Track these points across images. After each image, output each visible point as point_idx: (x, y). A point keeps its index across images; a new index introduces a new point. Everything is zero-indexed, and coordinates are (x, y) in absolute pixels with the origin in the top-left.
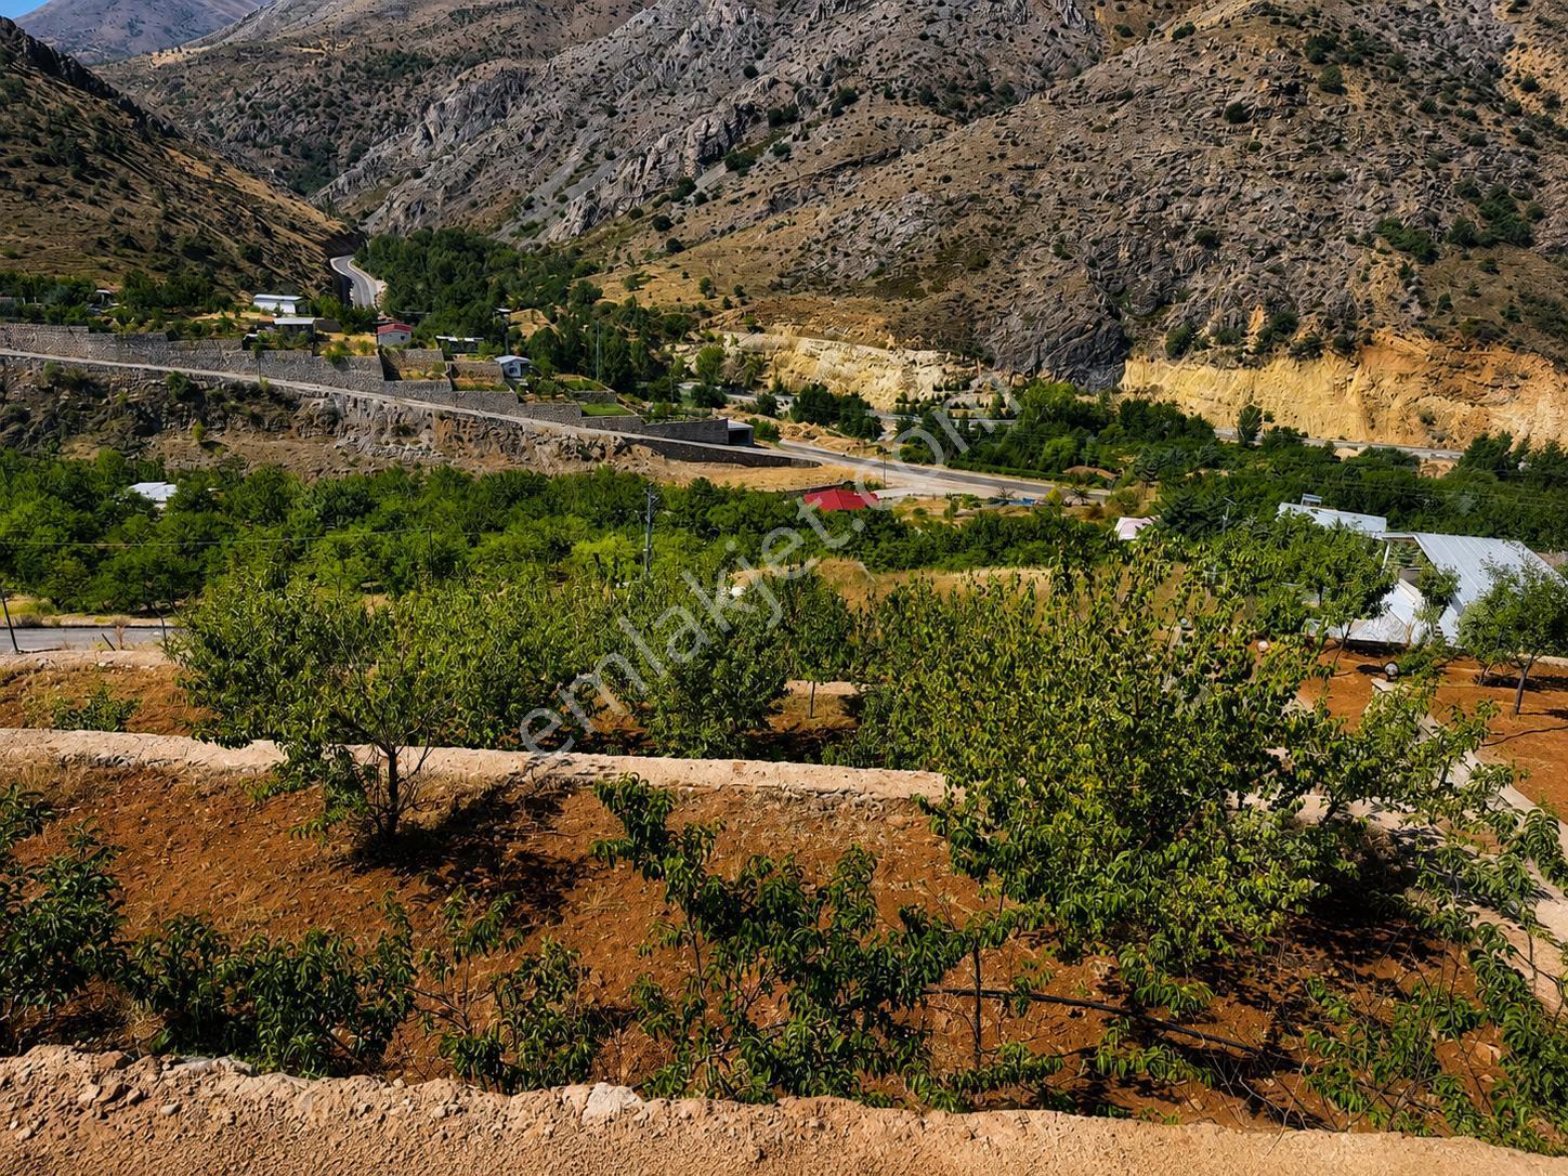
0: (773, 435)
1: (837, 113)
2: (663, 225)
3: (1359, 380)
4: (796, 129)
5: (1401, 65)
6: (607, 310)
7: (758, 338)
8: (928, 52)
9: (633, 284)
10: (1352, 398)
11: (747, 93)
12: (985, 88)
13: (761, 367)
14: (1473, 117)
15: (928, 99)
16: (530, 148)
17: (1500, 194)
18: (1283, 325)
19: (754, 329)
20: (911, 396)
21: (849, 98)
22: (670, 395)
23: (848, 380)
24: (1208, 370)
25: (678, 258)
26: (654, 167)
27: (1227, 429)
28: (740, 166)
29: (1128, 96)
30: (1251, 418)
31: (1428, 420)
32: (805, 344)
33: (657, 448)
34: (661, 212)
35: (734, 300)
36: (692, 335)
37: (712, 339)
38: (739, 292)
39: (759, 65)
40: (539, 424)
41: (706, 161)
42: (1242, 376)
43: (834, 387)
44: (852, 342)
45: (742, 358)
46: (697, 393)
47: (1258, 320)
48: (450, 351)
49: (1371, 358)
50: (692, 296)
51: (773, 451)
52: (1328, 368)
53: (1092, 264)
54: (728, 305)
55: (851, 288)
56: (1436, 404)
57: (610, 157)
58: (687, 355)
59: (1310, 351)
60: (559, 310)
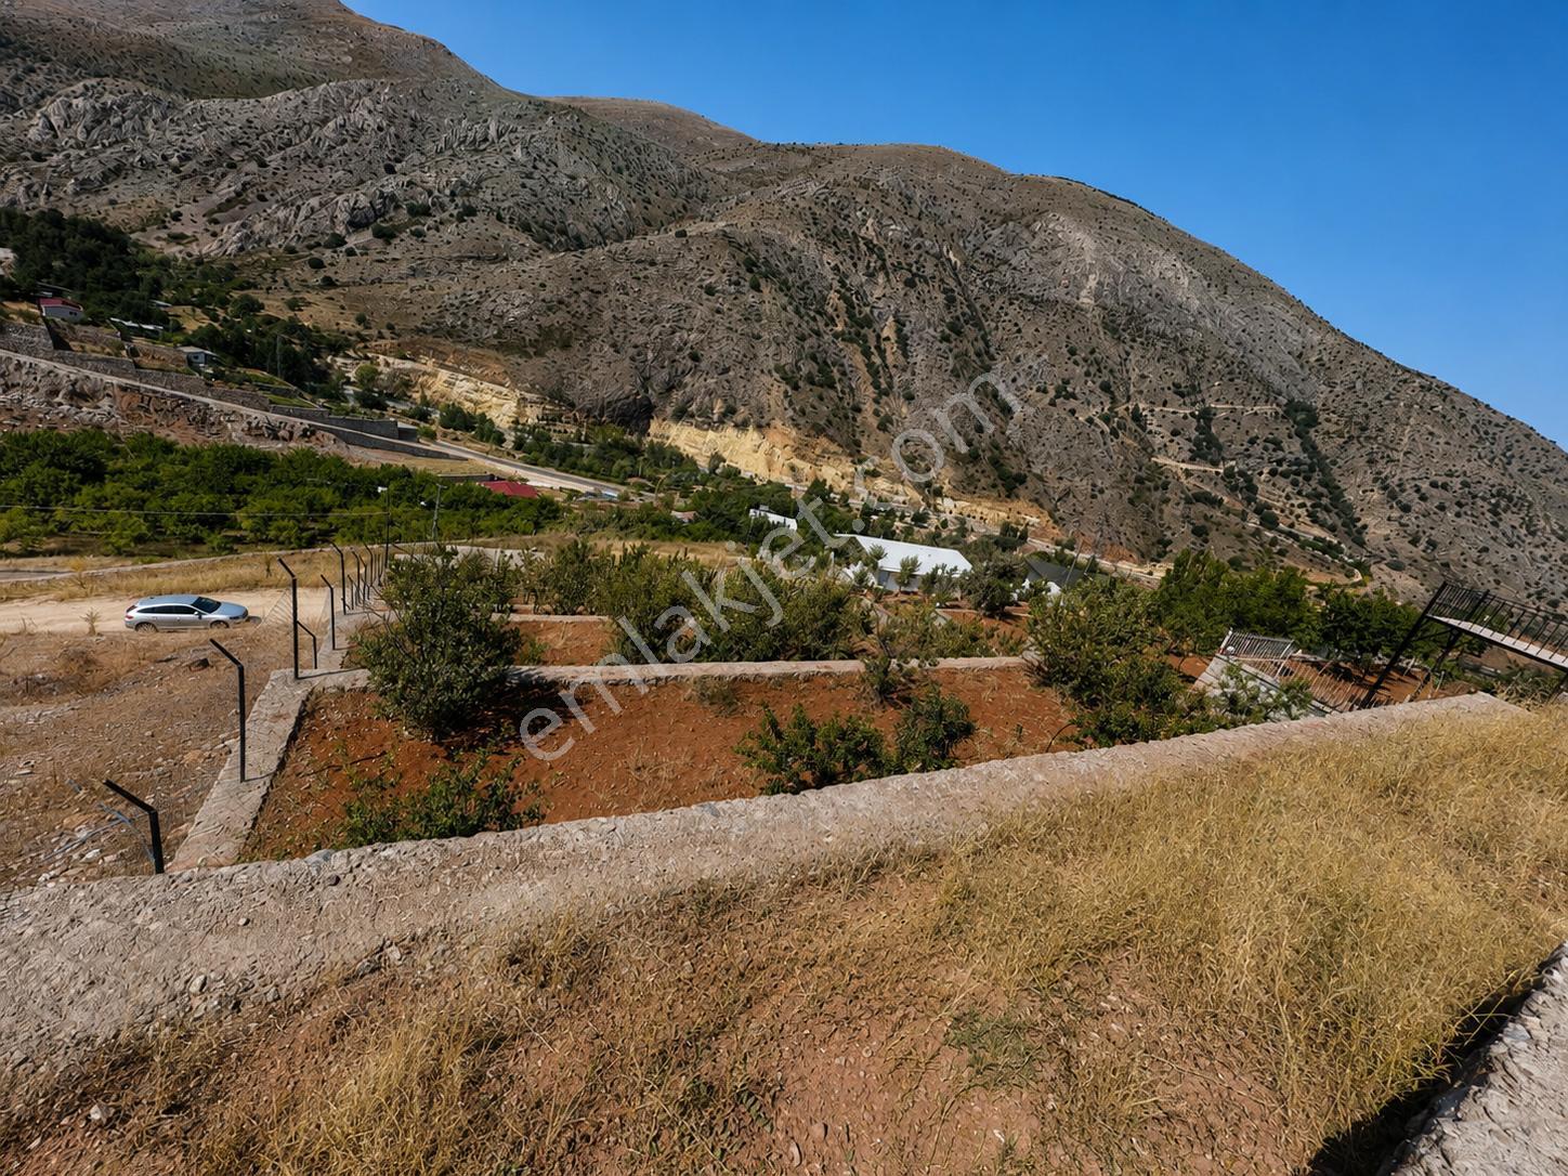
0: (432, 436)
1: (461, 219)
2: (317, 265)
3: (766, 445)
4: (430, 222)
5: (785, 282)
6: (270, 321)
7: (408, 365)
8: (525, 196)
9: (293, 305)
10: (761, 454)
11: (391, 185)
12: (563, 232)
13: (408, 385)
14: (814, 319)
15: (526, 228)
16: (176, 170)
17: (825, 362)
18: (730, 411)
19: (404, 358)
20: (522, 421)
21: (470, 211)
22: (336, 396)
23: (476, 403)
24: (693, 431)
25: (332, 292)
26: (307, 218)
27: (703, 463)
28: (386, 236)
29: (653, 263)
30: (717, 458)
31: (793, 468)
32: (444, 374)
33: (339, 436)
34: (315, 254)
35: (386, 332)
36: (351, 353)
37: (367, 358)
38: (390, 327)
39: (398, 167)
40: (228, 406)
41: (356, 225)
42: (711, 434)
43: (467, 406)
44: (482, 378)
45: (393, 376)
46: (357, 396)
47: (719, 407)
48: (126, 335)
49: (771, 432)
50: (349, 324)
51: (433, 447)
52: (752, 436)
53: (632, 359)
54: (381, 336)
55: (480, 344)
56: (797, 462)
57: (262, 198)
58: (347, 367)
59: (742, 426)
60: (221, 313)
